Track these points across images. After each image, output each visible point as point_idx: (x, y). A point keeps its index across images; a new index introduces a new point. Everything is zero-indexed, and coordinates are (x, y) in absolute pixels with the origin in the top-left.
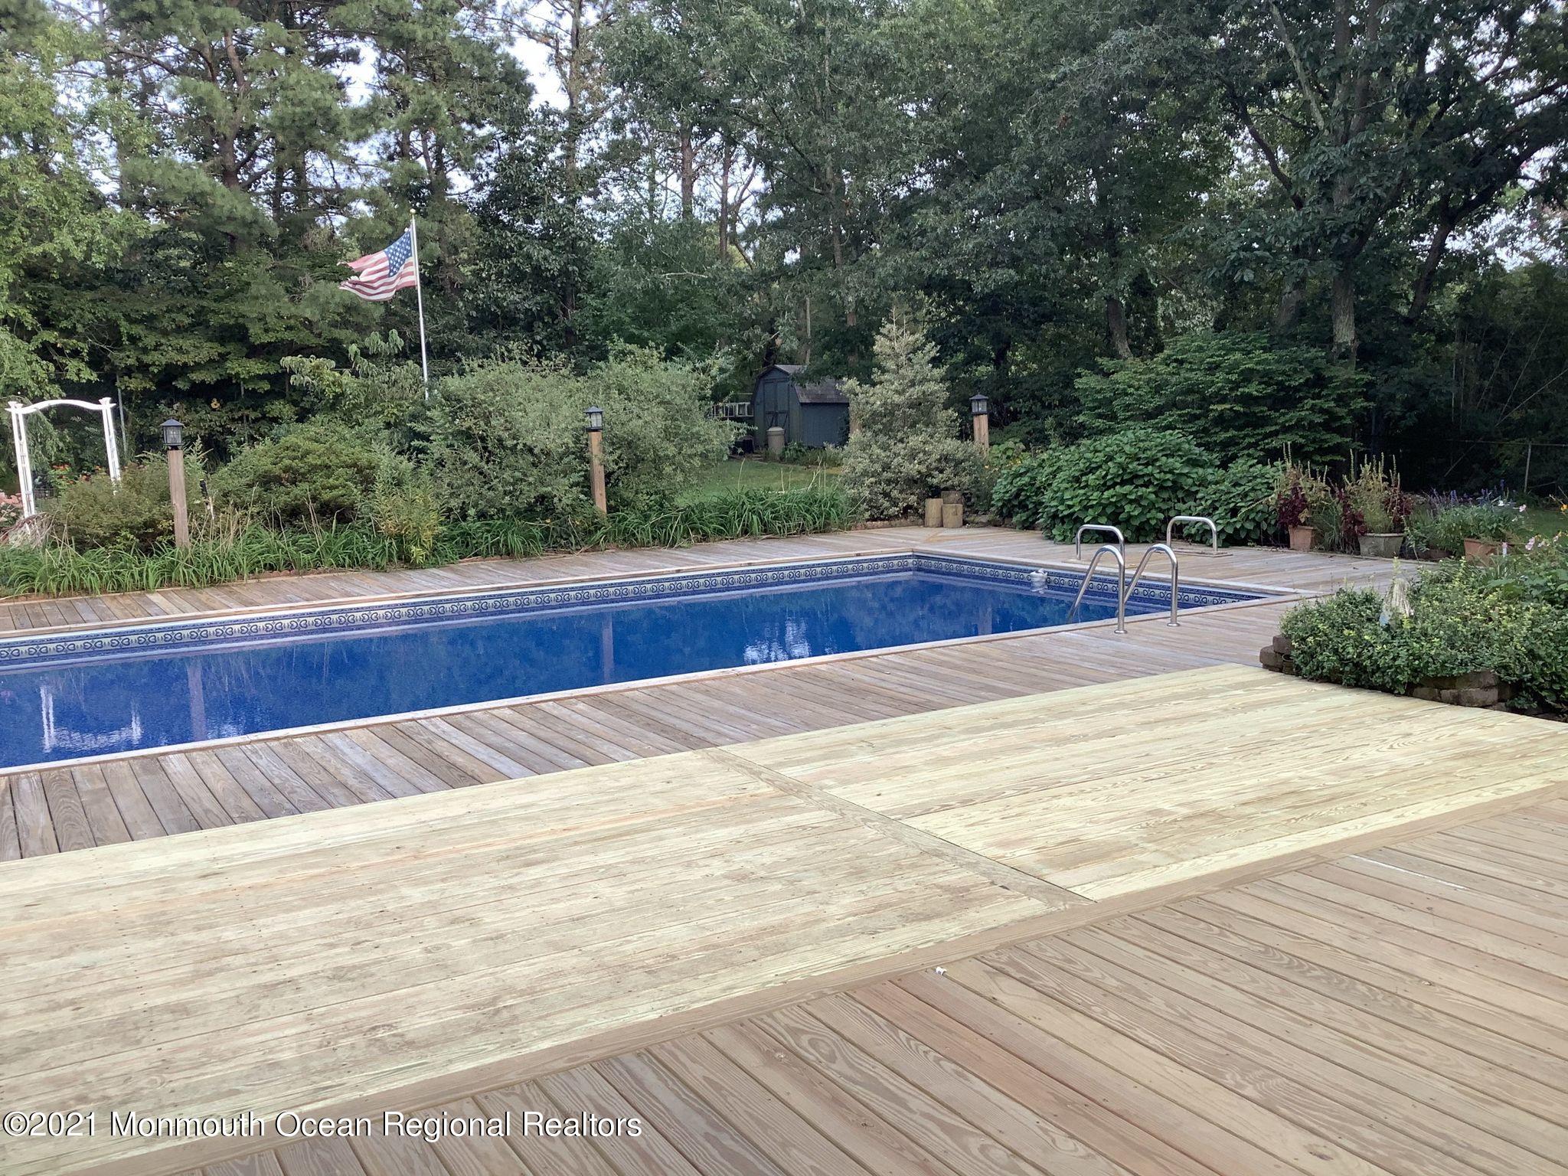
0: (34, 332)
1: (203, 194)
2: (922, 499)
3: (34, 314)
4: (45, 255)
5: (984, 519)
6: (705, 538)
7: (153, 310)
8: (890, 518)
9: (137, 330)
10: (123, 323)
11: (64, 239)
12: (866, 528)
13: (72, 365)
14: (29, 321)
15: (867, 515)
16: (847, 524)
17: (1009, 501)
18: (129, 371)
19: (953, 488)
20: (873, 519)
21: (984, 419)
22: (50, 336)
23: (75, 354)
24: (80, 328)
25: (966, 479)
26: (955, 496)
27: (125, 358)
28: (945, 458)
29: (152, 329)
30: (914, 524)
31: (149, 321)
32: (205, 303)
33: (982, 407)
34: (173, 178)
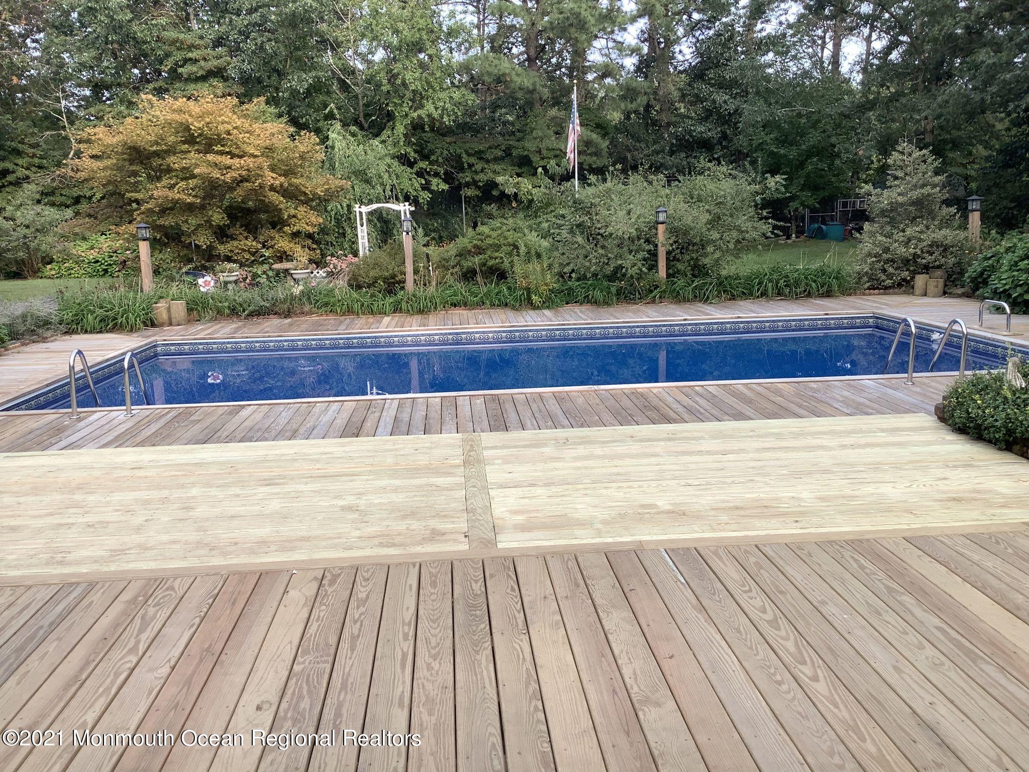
0: (415, 162)
1: (504, 75)
2: (914, 273)
3: (416, 151)
4: (419, 117)
5: (960, 291)
6: (733, 298)
7: (481, 148)
8: (886, 288)
9: (472, 160)
10: (464, 156)
11: (429, 107)
12: (864, 294)
13: (434, 181)
14: (413, 155)
15: (867, 285)
16: (847, 291)
17: (976, 278)
18: (467, 185)
19: (939, 267)
20: (872, 288)
21: (977, 215)
22: (423, 164)
23: (437, 175)
24: (441, 160)
25: (952, 261)
26: (939, 273)
27: (467, 177)
28: (934, 244)
29: (481, 159)
30: (905, 293)
31: (479, 155)
32: (511, 143)
33: (976, 205)
34: (487, 66)
